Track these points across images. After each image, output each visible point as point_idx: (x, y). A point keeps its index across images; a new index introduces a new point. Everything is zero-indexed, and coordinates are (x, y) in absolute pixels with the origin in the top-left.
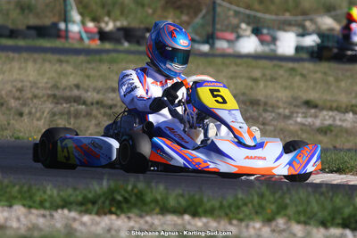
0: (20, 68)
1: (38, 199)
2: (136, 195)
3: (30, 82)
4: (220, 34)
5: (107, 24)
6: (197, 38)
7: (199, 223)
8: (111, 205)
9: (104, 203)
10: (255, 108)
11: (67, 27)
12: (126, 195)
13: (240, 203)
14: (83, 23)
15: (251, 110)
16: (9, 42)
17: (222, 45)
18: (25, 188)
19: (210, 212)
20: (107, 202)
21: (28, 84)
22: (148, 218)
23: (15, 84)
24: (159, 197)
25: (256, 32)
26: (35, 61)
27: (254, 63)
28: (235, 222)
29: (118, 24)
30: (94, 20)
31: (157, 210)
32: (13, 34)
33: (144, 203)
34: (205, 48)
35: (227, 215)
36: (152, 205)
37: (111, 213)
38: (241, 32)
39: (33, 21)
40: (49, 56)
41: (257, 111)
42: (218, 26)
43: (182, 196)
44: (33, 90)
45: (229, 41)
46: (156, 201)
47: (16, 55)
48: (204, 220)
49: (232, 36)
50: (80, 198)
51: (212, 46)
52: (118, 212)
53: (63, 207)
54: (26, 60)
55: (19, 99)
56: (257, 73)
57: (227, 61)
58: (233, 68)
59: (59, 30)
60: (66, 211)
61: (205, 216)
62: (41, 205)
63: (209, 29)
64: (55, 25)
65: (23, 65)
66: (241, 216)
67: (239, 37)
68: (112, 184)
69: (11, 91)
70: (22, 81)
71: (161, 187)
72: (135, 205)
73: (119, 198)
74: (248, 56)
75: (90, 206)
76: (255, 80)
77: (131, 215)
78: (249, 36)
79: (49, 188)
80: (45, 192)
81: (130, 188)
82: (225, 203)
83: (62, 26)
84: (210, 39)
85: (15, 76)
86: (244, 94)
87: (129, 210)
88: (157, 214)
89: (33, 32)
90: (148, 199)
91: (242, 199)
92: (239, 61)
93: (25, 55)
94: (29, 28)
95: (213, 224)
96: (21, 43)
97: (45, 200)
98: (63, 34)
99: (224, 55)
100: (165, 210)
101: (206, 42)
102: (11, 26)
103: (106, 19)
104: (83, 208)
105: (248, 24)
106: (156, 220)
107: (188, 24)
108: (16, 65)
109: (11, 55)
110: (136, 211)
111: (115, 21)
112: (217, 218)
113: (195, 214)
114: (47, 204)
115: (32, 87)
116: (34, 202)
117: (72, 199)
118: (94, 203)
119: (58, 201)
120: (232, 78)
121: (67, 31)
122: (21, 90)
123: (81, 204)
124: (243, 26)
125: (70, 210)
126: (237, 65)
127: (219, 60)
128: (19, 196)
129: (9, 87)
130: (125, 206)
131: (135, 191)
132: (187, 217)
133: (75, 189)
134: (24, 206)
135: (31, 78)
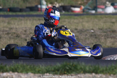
0: (25, 23)
1: (37, 70)
2: (74, 67)
3: (29, 28)
4: (99, 6)
5: (56, 4)
6: (90, 8)
7: (98, 76)
8: (65, 71)
9: (62, 70)
10: (114, 33)
11: (41, 7)
12: (70, 67)
13: (114, 68)
14: (47, 5)
15: (112, 34)
16: (20, 14)
17: (100, 10)
18: (32, 66)
19: (102, 72)
20: (63, 70)
21: (28, 28)
22: (79, 75)
23: (23, 29)
24: (83, 67)
25: (113, 5)
26: (30, 20)
27: (112, 16)
28: (112, 75)
29: (60, 5)
30: (51, 3)
31: (82, 72)
32: (21, 10)
33: (77, 70)
34: (94, 12)
35: (109, 72)
36: (80, 70)
37: (65, 74)
38: (107, 5)
39: (28, 5)
40: (35, 18)
41: (115, 34)
42: (98, 3)
43: (92, 66)
44: (30, 31)
45: (102, 9)
46: (81, 69)
47: (23, 18)
48: (100, 75)
49: (104, 7)
50: (53, 69)
51: (96, 11)
52: (68, 73)
53: (47, 73)
54: (27, 20)
55: (25, 34)
56: (114, 20)
57: (102, 16)
58: (105, 19)
59: (38, 8)
60: (48, 74)
61: (100, 73)
62: (39, 72)
63: (95, 5)
64: (37, 6)
65: (26, 22)
66: (114, 73)
67: (106, 7)
68: (65, 63)
69: (22, 32)
70: (26, 28)
71: (83, 64)
72: (73, 71)
73: (68, 68)
74: (110, 14)
75: (57, 72)
76: (113, 23)
77: (72, 74)
78: (110, 6)
79: (41, 66)
80: (39, 67)
81: (71, 64)
82: (108, 68)
83: (39, 6)
84: (95, 8)
85: (23, 26)
86: (109, 28)
87: (72, 72)
88: (82, 73)
89: (28, 9)
90: (79, 68)
91: (114, 66)
92: (107, 16)
93: (26, 18)
94: (27, 8)
95: (104, 76)
96: (24, 13)
97: (40, 70)
98: (40, 9)
99: (101, 14)
100: (85, 72)
101: (94, 9)
102: (20, 7)
103: (56, 3)
104: (54, 73)
105: (109, 2)
106: (82, 76)
107: (87, 3)
108: (23, 22)
109: (21, 18)
110: (74, 73)
111: (59, 3)
112: (105, 74)
113: (96, 73)
114: (41, 72)
115: (29, 30)
116: (36, 71)
117: (50, 69)
118: (58, 70)
119: (45, 70)
120: (104, 22)
121: (41, 8)
122: (25, 31)
123: (54, 71)
124: (108, 3)
125: (49, 74)
126: (106, 17)
127: (99, 16)
128: (30, 69)
129: (21, 30)
130: (70, 71)
131: (74, 65)
132: (94, 74)
133: (51, 66)
134: (32, 73)
135: (29, 27)
